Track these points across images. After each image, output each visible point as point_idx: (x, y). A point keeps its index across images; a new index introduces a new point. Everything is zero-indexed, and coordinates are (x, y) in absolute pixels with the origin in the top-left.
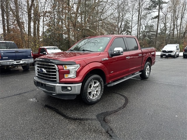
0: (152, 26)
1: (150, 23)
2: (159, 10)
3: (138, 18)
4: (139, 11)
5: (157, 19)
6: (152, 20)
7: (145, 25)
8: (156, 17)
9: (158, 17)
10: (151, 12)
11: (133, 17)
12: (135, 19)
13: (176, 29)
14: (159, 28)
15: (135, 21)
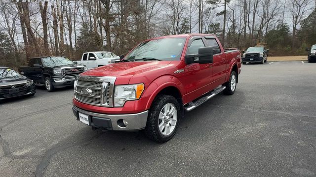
0: (218, 25)
1: (215, 21)
2: (225, 4)
3: (199, 16)
4: (199, 7)
5: (223, 15)
6: (217, 16)
7: (209, 24)
8: (221, 13)
9: (224, 12)
10: (215, 6)
11: (192, 14)
12: (195, 17)
13: (247, 27)
14: (226, 27)
15: (195, 19)
